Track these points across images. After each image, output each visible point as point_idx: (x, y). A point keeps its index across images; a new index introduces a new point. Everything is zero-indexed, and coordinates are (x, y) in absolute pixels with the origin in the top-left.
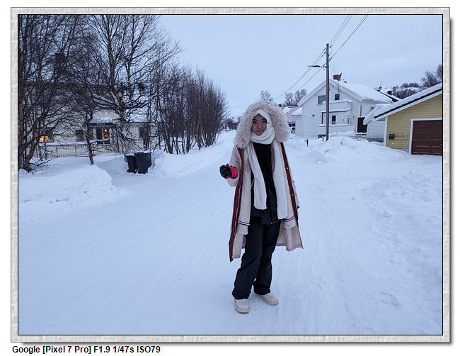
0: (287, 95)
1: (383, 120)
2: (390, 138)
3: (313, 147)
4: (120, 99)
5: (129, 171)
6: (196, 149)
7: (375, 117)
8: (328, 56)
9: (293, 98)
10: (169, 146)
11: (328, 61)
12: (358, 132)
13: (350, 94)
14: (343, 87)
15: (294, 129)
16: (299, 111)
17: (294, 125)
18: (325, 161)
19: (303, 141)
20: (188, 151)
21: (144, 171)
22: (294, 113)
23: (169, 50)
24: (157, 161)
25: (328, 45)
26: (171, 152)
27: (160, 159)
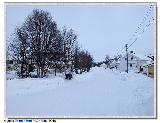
0: (115, 56)
1: (147, 68)
2: (149, 74)
3: (123, 75)
4: (66, 59)
5: (66, 79)
6: (84, 73)
7: (144, 67)
8: (127, 47)
9: (117, 57)
10: (76, 72)
11: (127, 48)
12: (140, 70)
13: (136, 58)
14: (134, 55)
15: (117, 68)
16: (118, 62)
17: (117, 66)
18: (126, 80)
19: (120, 72)
20: (82, 74)
21: (70, 79)
22: (117, 63)
23: (79, 47)
24: (74, 76)
25: (127, 44)
26: (77, 73)
27: (75, 76)
